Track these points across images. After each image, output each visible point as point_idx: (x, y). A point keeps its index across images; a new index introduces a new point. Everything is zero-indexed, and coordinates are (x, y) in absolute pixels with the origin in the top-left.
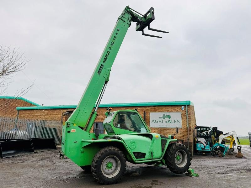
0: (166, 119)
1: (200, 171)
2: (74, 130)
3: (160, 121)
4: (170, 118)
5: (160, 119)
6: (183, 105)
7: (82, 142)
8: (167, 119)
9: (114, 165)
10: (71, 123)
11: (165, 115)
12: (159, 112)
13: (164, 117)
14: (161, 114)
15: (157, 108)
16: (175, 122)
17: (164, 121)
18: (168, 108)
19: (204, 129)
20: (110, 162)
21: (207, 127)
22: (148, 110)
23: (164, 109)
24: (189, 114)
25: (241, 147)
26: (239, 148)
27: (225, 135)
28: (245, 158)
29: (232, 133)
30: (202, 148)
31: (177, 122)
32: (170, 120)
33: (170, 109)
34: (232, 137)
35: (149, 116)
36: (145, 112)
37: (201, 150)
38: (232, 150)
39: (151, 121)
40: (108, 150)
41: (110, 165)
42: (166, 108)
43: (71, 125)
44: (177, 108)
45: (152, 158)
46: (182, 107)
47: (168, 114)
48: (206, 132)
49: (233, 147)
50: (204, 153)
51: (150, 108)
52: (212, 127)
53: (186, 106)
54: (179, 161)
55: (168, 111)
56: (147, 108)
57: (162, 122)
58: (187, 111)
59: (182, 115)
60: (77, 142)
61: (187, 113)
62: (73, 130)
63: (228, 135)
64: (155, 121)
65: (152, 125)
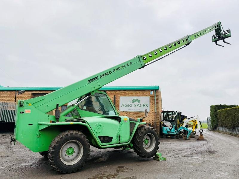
0: (135, 103)
1: (166, 154)
2: (29, 110)
3: (129, 105)
4: (139, 102)
5: (129, 103)
6: (152, 90)
7: (39, 124)
8: (137, 103)
9: (76, 150)
10: (25, 103)
11: (135, 99)
12: (129, 96)
13: (134, 101)
14: (131, 98)
15: (128, 92)
16: (144, 106)
17: (133, 105)
18: (138, 92)
19: (170, 113)
20: (71, 147)
21: (173, 112)
22: (118, 94)
23: (134, 93)
24: (157, 99)
25: (203, 131)
26: (201, 131)
27: (189, 119)
28: (205, 140)
29: (195, 117)
30: (168, 132)
31: (145, 106)
32: (139, 104)
33: (140, 93)
34: (195, 121)
35: (119, 100)
36: (115, 96)
37: (167, 133)
38: (194, 133)
39: (121, 105)
40: (69, 134)
41: (70, 151)
42: (136, 92)
43: (25, 105)
44: (146, 93)
45: (119, 142)
46: (151, 91)
47: (138, 98)
48: (172, 116)
49: (195, 130)
50: (169, 136)
51: (120, 92)
52: (178, 112)
53: (155, 91)
54: (147, 145)
55: (137, 96)
56: (117, 92)
57: (131, 106)
58: (155, 95)
59: (151, 99)
60: (32, 124)
61: (155, 98)
62: (27, 110)
63: (192, 119)
64: (124, 105)
65: (122, 109)
